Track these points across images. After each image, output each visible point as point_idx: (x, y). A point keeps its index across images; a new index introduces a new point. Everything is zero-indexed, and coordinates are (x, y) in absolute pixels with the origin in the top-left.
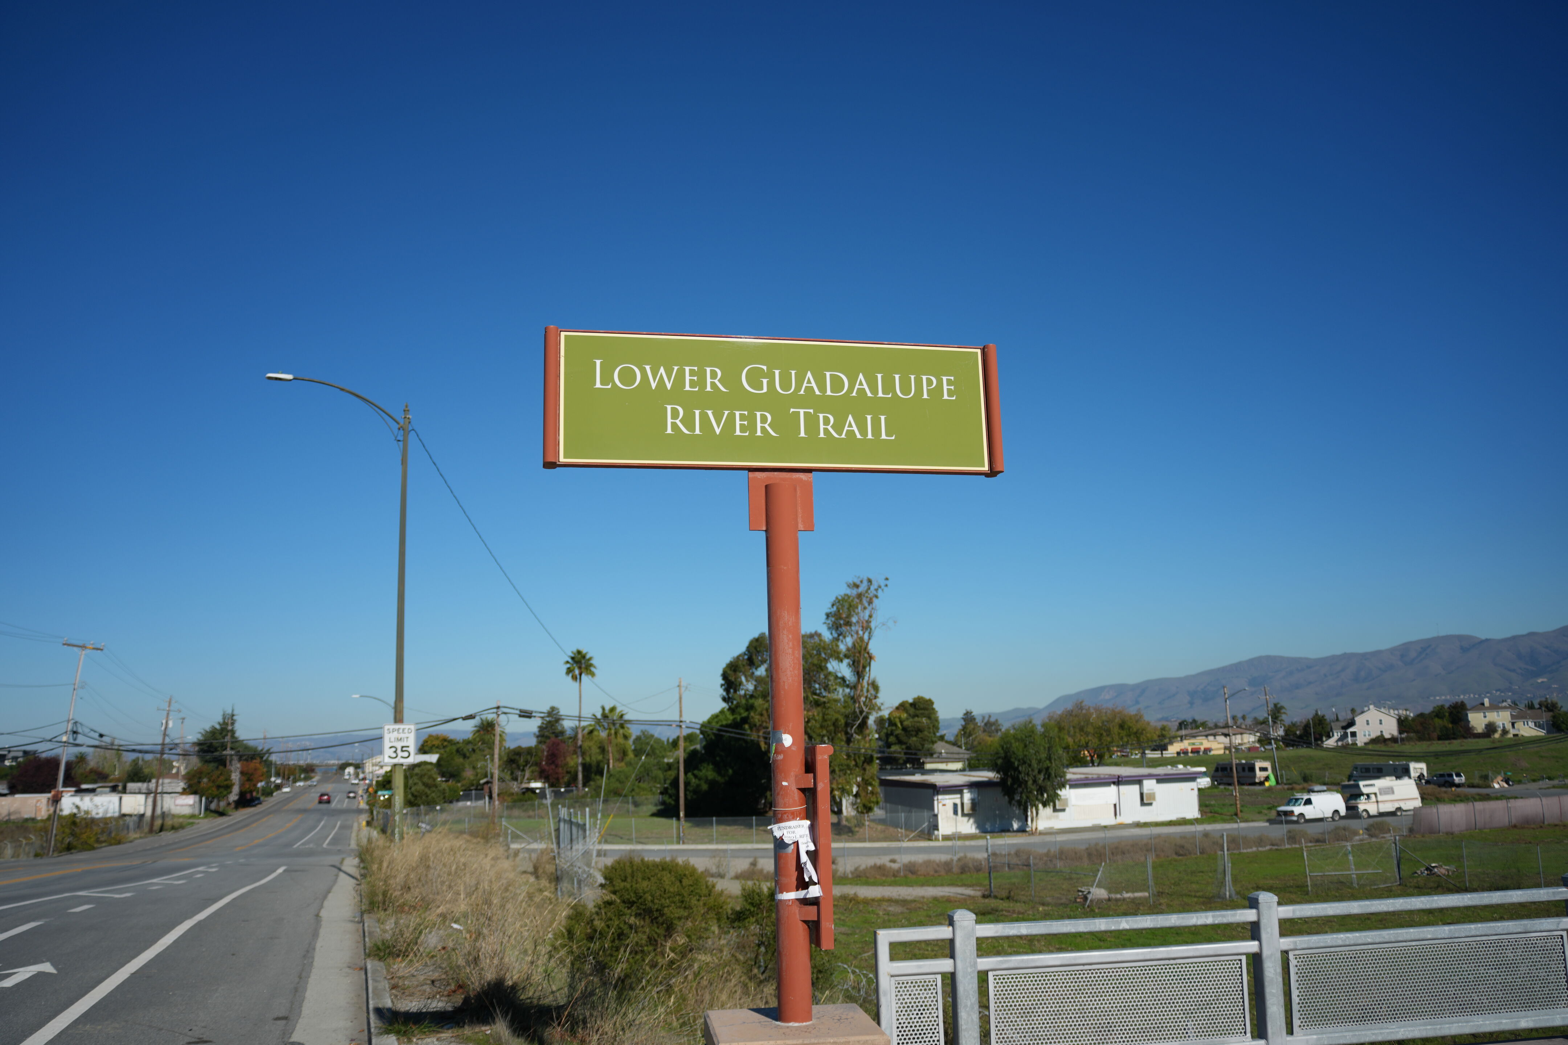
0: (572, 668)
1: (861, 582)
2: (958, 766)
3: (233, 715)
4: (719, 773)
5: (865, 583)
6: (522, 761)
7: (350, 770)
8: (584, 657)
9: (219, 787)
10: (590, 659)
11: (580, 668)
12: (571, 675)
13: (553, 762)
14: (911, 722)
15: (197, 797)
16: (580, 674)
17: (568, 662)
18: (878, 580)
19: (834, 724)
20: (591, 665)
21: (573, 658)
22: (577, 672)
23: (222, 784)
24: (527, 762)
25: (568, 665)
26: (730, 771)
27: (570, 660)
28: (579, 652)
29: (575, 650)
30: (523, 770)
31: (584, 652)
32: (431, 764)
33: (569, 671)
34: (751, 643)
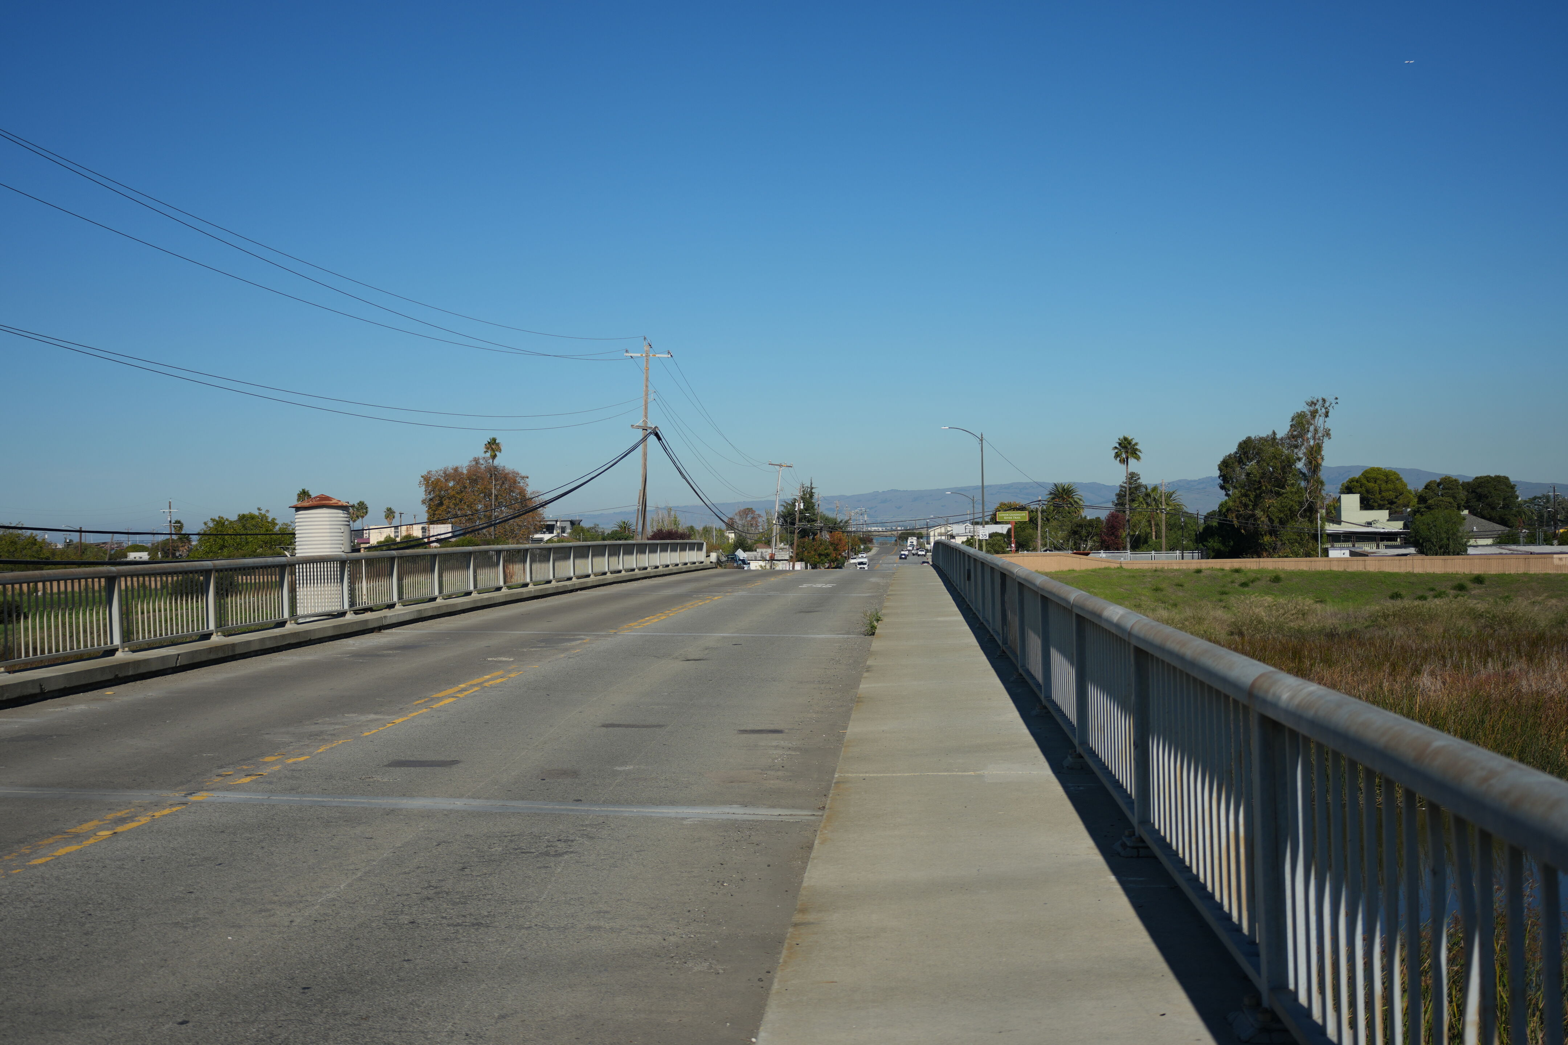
0: (1119, 453)
1: (1318, 401)
2: (1489, 541)
3: (812, 488)
4: (1224, 544)
5: (1321, 402)
6: (1084, 533)
7: (913, 540)
8: (1130, 443)
9: (820, 555)
10: (1136, 444)
11: (1127, 452)
12: (1118, 459)
13: (1113, 533)
14: (1435, 501)
15: (803, 563)
16: (1127, 459)
17: (1116, 448)
18: (1330, 399)
19: (1290, 509)
20: (1137, 449)
21: (1120, 444)
22: (1124, 456)
23: (823, 553)
24: (1089, 534)
25: (1116, 451)
26: (1232, 543)
27: (1118, 446)
28: (1125, 439)
29: (1122, 437)
30: (1086, 540)
31: (1130, 438)
32: (1001, 535)
33: (1117, 456)
34: (1240, 445)
